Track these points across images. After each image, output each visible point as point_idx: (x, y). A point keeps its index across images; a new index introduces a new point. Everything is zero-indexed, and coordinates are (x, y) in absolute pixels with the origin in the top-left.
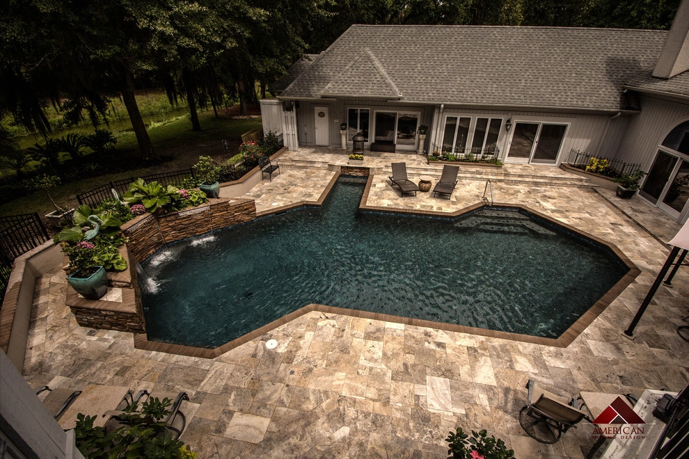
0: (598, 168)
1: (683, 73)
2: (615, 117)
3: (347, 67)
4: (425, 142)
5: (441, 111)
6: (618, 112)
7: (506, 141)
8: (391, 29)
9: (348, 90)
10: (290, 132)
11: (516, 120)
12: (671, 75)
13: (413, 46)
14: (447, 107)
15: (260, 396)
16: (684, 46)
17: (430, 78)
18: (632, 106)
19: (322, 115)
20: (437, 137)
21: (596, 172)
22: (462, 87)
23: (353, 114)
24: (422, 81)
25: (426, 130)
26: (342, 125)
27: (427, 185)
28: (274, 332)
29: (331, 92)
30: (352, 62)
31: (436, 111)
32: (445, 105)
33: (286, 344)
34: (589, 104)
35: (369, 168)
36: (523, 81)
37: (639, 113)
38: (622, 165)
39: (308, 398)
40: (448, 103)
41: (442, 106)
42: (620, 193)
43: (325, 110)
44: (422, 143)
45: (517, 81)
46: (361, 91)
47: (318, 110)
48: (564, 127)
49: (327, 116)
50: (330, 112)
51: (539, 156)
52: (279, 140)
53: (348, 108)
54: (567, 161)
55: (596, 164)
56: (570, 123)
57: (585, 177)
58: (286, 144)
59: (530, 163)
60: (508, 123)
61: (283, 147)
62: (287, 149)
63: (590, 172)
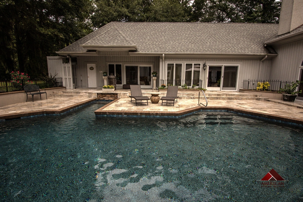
0: (264, 87)
1: (297, 28)
2: (264, 59)
3: (102, 33)
5: (164, 59)
6: (265, 55)
7: (204, 77)
8: (132, 24)
11: (209, 64)
12: (291, 30)
13: (145, 30)
14: (168, 57)
16: (293, 14)
17: (155, 42)
18: (272, 52)
19: (92, 69)
20: (163, 74)
21: (263, 90)
22: (174, 46)
23: (111, 67)
24: (150, 44)
25: (157, 74)
26: (104, 73)
27: (156, 98)
29: (89, 44)
30: (106, 31)
31: (161, 60)
32: (165, 54)
34: (248, 52)
35: (117, 94)
36: (208, 43)
37: (277, 56)
38: (280, 83)
40: (167, 53)
41: (163, 55)
42: (286, 98)
43: (94, 65)
44: (155, 82)
45: (205, 43)
46: (110, 43)
47: (89, 65)
48: (236, 68)
49: (95, 69)
50: (97, 67)
51: (225, 86)
52: (59, 81)
53: (108, 64)
54: (242, 87)
55: (262, 85)
56: (240, 65)
57: (257, 93)
58: (64, 85)
59: (222, 90)
60: (204, 66)
61: (62, 86)
62: (65, 87)
63: (260, 90)
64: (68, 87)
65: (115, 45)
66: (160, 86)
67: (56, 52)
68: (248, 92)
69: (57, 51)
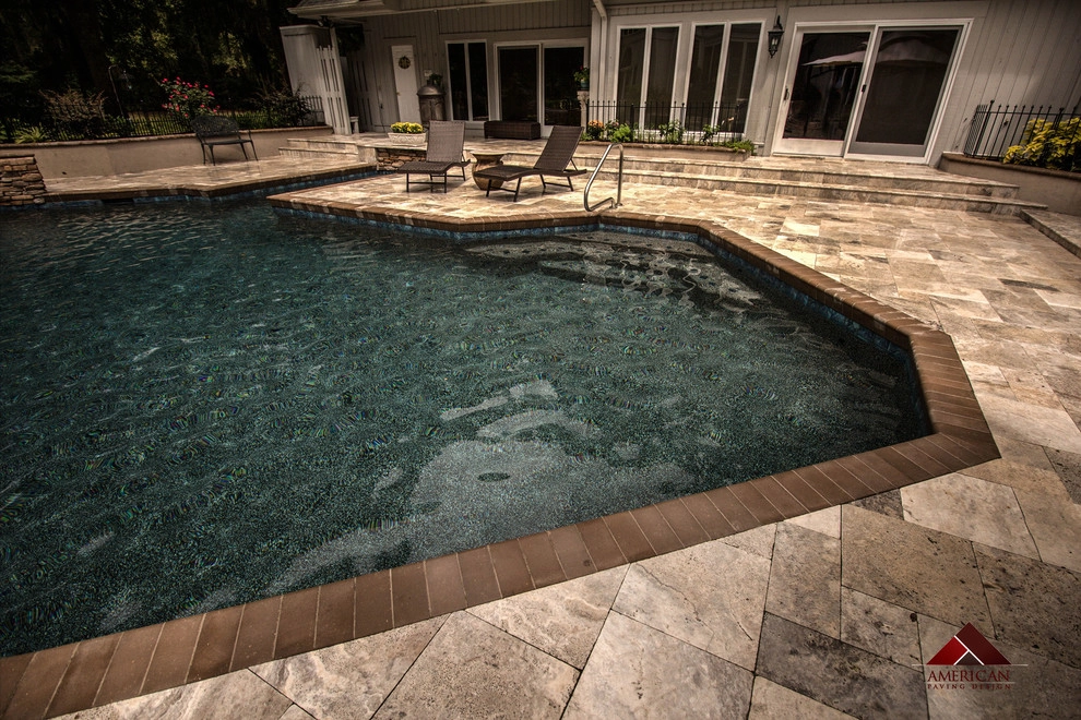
0: (1048, 148)
7: (771, 95)
10: (332, 94)
11: (806, 21)
19: (404, 63)
21: (1042, 163)
23: (455, 50)
26: (433, 78)
31: (595, 15)
43: (408, 50)
44: (584, 111)
47: (399, 51)
48: (952, 36)
49: (412, 63)
50: (417, 56)
51: (871, 134)
52: (310, 105)
53: (447, 42)
54: (962, 146)
55: (1041, 136)
56: (971, 20)
58: (328, 120)
59: (847, 156)
60: (777, 34)
61: (324, 124)
62: (332, 128)
63: (1020, 164)
64: (338, 129)
67: (290, 10)
69: (294, 6)
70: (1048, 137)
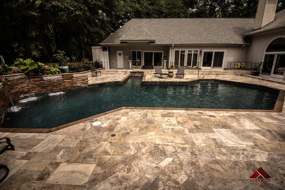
0: (241, 67)
1: (266, 25)
2: (243, 46)
3: (131, 30)
4: (166, 64)
5: (173, 47)
6: (243, 44)
7: (200, 60)
9: (132, 38)
10: (106, 61)
11: (204, 50)
12: (262, 27)
13: (158, 25)
14: (176, 46)
15: (87, 150)
16: (264, 15)
17: (166, 35)
18: (248, 42)
19: (120, 54)
20: (172, 59)
21: (240, 68)
22: (180, 38)
23: (134, 53)
24: (163, 36)
25: (167, 58)
26: (129, 58)
27: (172, 74)
28: (99, 118)
30: (133, 28)
31: (170, 48)
32: (174, 44)
33: (108, 123)
34: (232, 42)
35: (143, 72)
36: (204, 35)
37: (251, 44)
38: (251, 63)
39: (129, 148)
40: (176, 43)
41: (173, 45)
42: (254, 74)
43: (121, 52)
44: (165, 63)
45: (202, 35)
46: (138, 38)
47: (118, 52)
48: (223, 53)
49: (122, 54)
50: (124, 53)
51: (215, 66)
52: (101, 64)
53: (132, 51)
54: (226, 67)
55: (239, 65)
56: (225, 51)
57: (236, 71)
58: (104, 66)
59: (212, 69)
60: (201, 52)
61: (102, 67)
62: (104, 68)
63: (238, 69)
64: (106, 68)
65: (142, 39)
66: (170, 66)
67: (100, 44)
68: (230, 70)
69: (100, 43)
70: (240, 65)
